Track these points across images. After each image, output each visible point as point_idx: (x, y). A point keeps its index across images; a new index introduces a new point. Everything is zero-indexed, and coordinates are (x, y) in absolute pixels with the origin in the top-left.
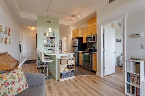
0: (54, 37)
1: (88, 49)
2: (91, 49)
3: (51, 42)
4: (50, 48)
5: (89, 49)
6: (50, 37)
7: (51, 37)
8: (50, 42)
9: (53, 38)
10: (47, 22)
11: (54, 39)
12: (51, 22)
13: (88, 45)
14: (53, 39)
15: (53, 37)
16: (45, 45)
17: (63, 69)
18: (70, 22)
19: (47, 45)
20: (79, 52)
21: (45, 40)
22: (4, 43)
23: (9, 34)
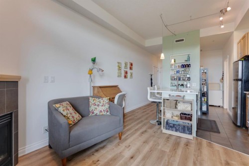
0: (188, 64)
3: (183, 72)
4: (180, 83)
6: (180, 65)
7: (183, 64)
9: (186, 66)
10: (177, 41)
11: (188, 67)
12: (183, 40)
15: (186, 64)
16: (173, 79)
17: (169, 115)
18: (222, 27)
19: (175, 77)
20: (245, 92)
21: (173, 70)
22: (124, 77)
23: (131, 68)
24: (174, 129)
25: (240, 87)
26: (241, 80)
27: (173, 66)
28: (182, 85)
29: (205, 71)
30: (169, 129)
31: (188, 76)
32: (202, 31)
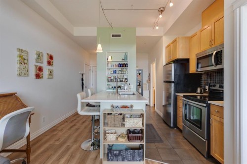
0: (125, 63)
1: (205, 89)
2: (213, 88)
3: (120, 72)
4: (119, 84)
5: (207, 87)
6: (117, 63)
7: (121, 63)
8: (119, 74)
10: (113, 36)
11: (125, 66)
12: (119, 36)
13: (204, 77)
14: (123, 66)
15: (123, 63)
16: (110, 80)
17: (113, 137)
18: (157, 28)
19: (112, 78)
20: (176, 94)
21: (109, 69)
22: (34, 77)
23: (49, 63)
24: (120, 158)
25: (173, 89)
26: (173, 82)
27: (110, 65)
28: (120, 87)
29: (140, 72)
30: (112, 160)
31: (125, 77)
32: (138, 29)
